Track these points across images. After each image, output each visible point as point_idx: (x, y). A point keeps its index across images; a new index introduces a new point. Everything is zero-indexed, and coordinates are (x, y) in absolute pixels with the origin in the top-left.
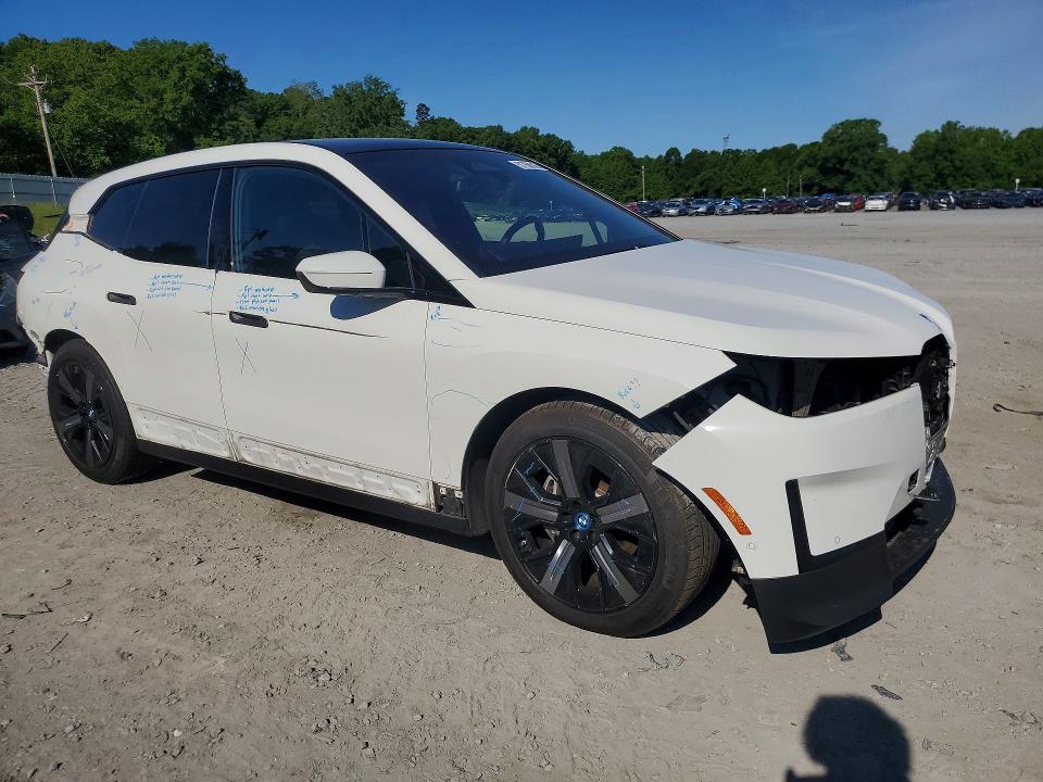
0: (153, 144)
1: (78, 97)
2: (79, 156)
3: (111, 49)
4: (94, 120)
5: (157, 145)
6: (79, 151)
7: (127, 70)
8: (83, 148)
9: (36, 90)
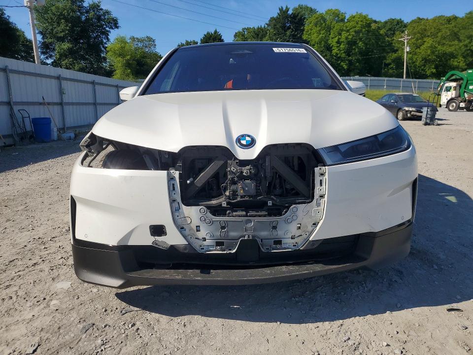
0: (459, 62)
1: (429, 42)
2: (422, 70)
3: (455, 18)
4: (433, 52)
5: (461, 63)
6: (422, 67)
7: (458, 27)
8: (425, 66)
9: (406, 41)
